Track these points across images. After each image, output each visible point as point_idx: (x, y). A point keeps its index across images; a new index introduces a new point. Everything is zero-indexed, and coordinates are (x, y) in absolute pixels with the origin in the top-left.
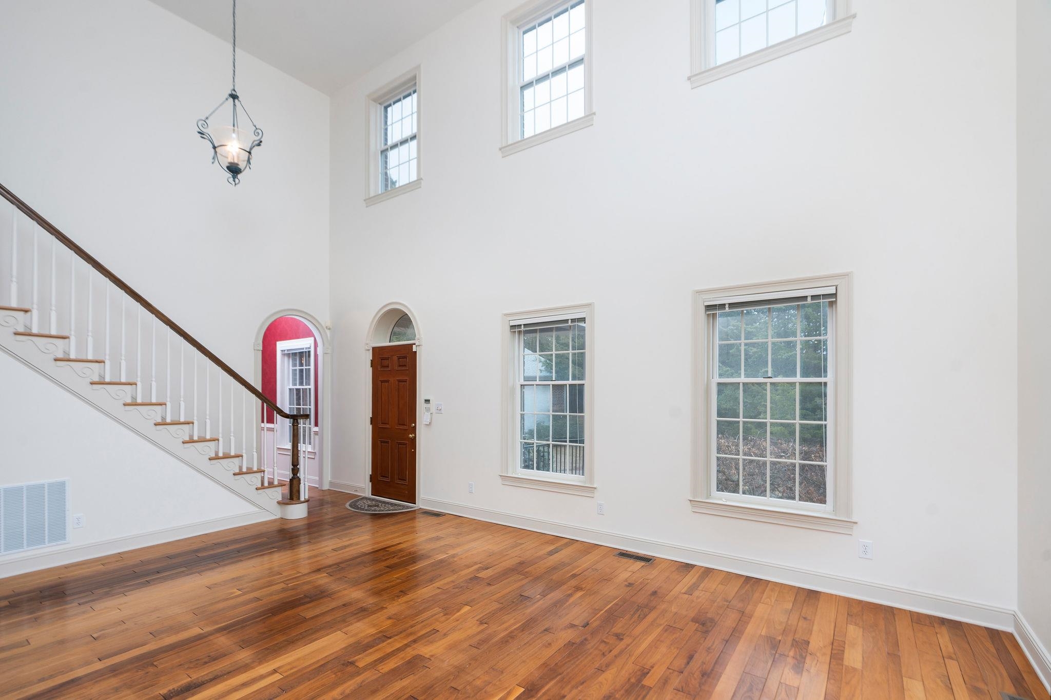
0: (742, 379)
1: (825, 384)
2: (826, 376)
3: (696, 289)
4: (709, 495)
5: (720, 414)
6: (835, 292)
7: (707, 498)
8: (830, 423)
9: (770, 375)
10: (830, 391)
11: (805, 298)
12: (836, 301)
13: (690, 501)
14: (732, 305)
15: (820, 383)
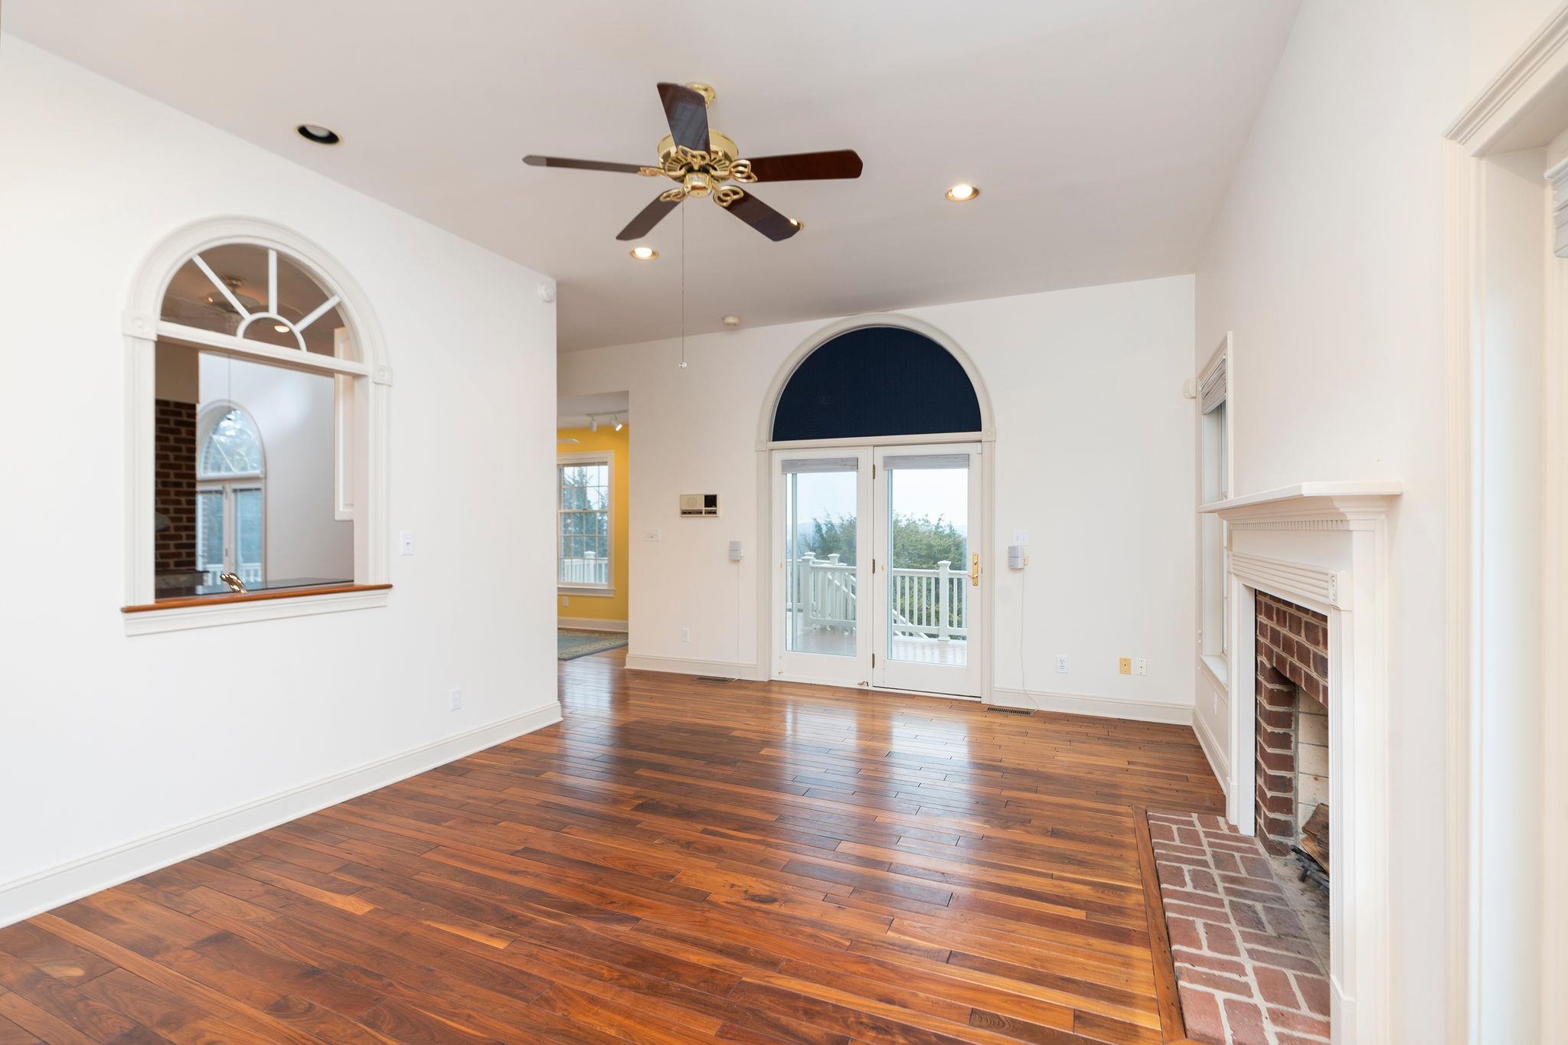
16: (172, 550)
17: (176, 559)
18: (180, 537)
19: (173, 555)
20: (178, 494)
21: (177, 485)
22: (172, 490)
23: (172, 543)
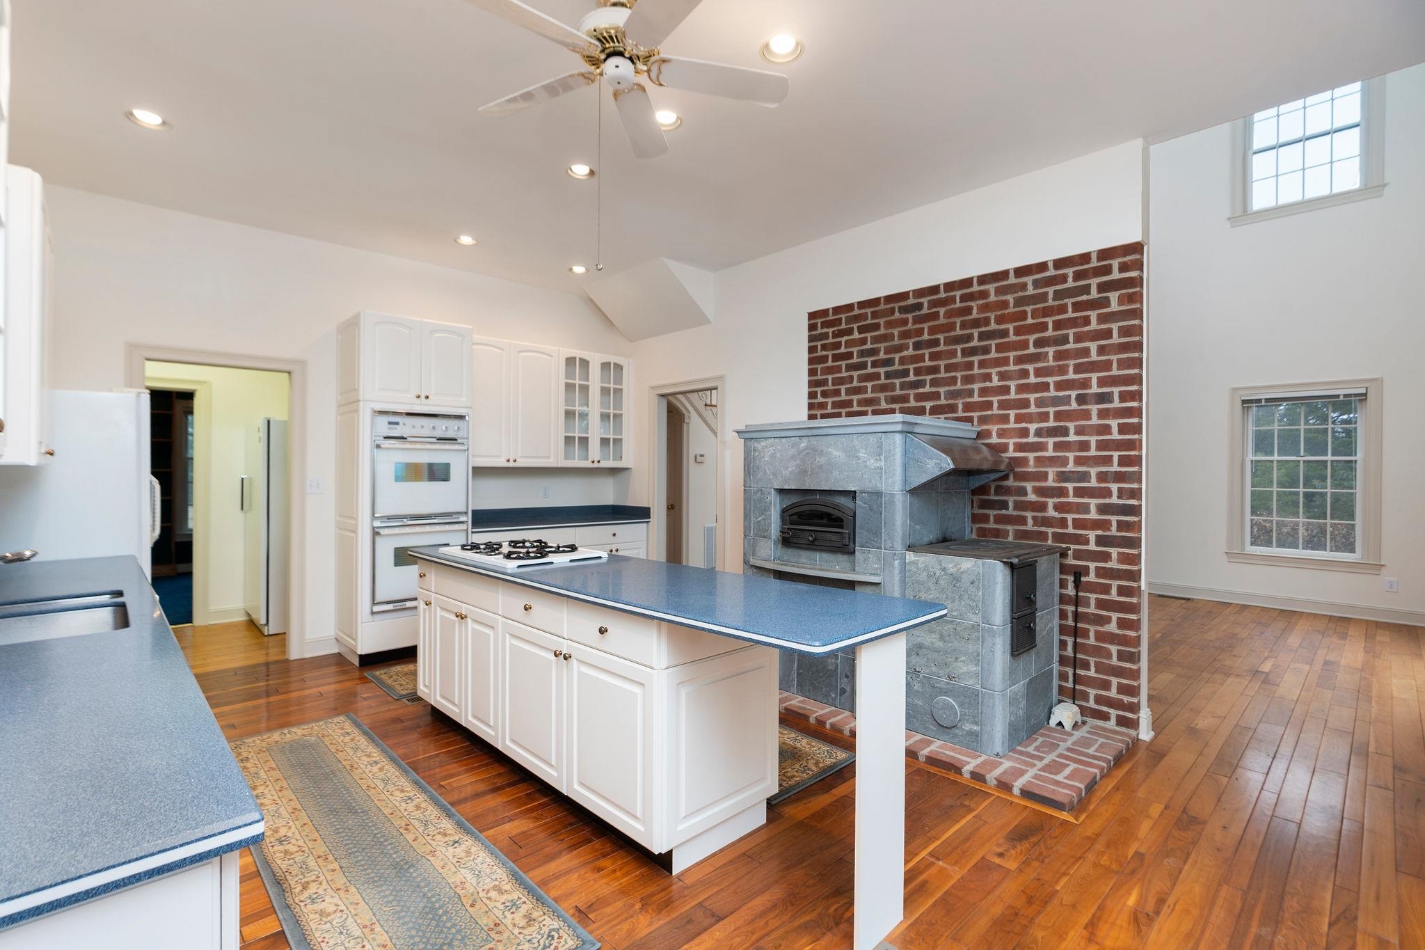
0: (1276, 457)
1: (1356, 461)
2: (1356, 455)
3: (1232, 386)
4: (1243, 548)
5: (1253, 486)
6: (1365, 392)
7: (1242, 551)
8: (1359, 491)
9: (1302, 454)
10: (1359, 467)
11: (1338, 396)
12: (1366, 399)
13: (1227, 553)
14: (1267, 400)
15: (1351, 461)
16: (1094, 515)
17: (1100, 532)
18: (1108, 493)
19: (1096, 525)
20: (1103, 414)
21: (1103, 398)
22: (1094, 409)
23: (1093, 503)
